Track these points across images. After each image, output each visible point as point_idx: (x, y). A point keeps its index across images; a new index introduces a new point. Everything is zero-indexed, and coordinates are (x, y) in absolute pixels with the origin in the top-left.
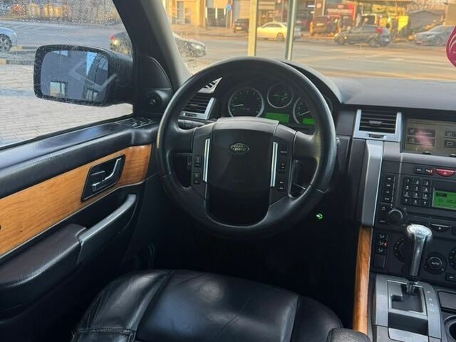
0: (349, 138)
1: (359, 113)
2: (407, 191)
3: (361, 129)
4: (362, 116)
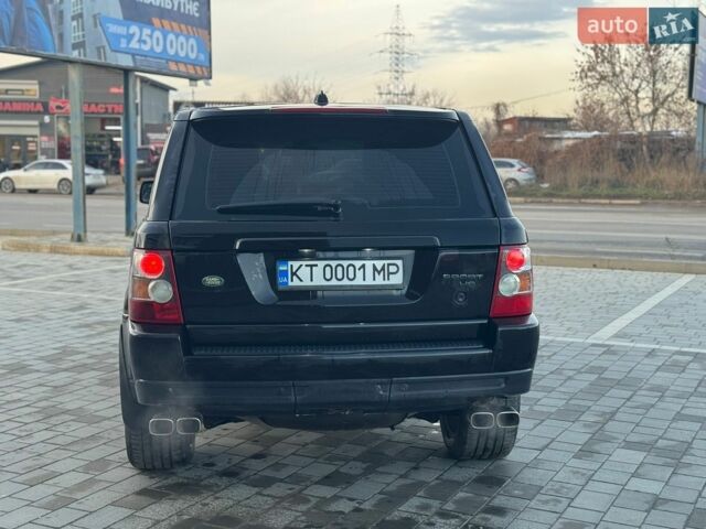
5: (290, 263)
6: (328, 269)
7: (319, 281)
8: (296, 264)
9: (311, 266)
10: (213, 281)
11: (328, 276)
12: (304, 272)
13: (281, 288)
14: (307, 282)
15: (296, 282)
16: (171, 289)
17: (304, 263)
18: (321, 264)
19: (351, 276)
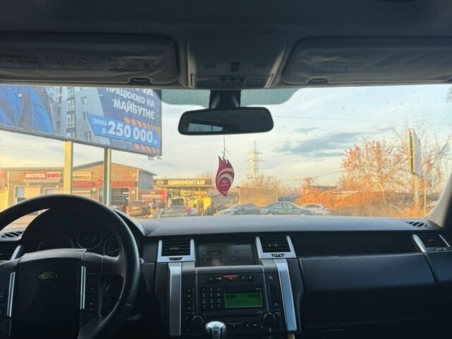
0: (153, 264)
1: (160, 243)
2: (204, 298)
3: (163, 255)
4: (163, 245)
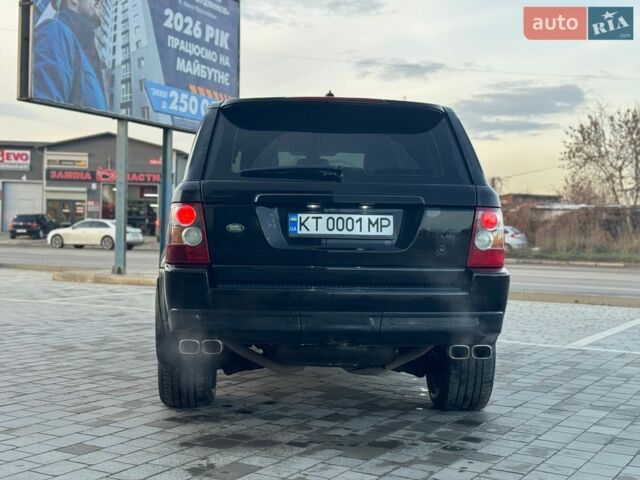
5: (299, 215)
6: (331, 221)
7: (323, 231)
8: (304, 216)
9: (317, 218)
10: (235, 228)
11: (331, 227)
12: (311, 223)
13: (291, 235)
14: (313, 231)
15: (304, 231)
16: (201, 235)
17: (311, 216)
18: (325, 217)
19: (350, 227)
